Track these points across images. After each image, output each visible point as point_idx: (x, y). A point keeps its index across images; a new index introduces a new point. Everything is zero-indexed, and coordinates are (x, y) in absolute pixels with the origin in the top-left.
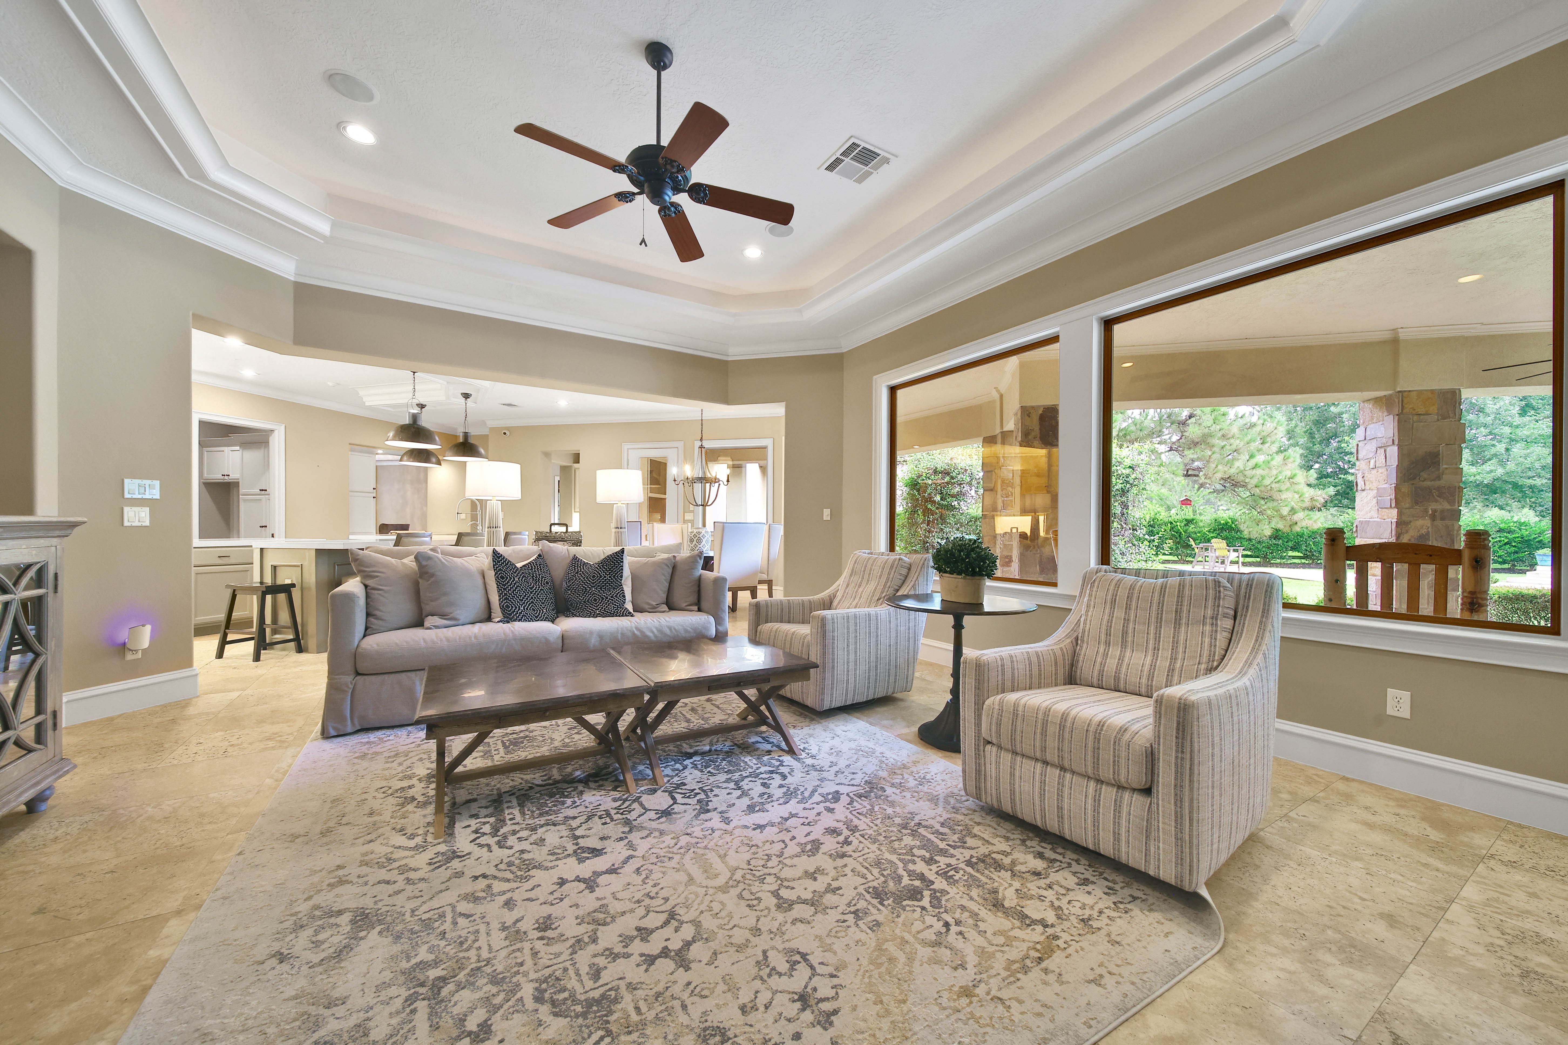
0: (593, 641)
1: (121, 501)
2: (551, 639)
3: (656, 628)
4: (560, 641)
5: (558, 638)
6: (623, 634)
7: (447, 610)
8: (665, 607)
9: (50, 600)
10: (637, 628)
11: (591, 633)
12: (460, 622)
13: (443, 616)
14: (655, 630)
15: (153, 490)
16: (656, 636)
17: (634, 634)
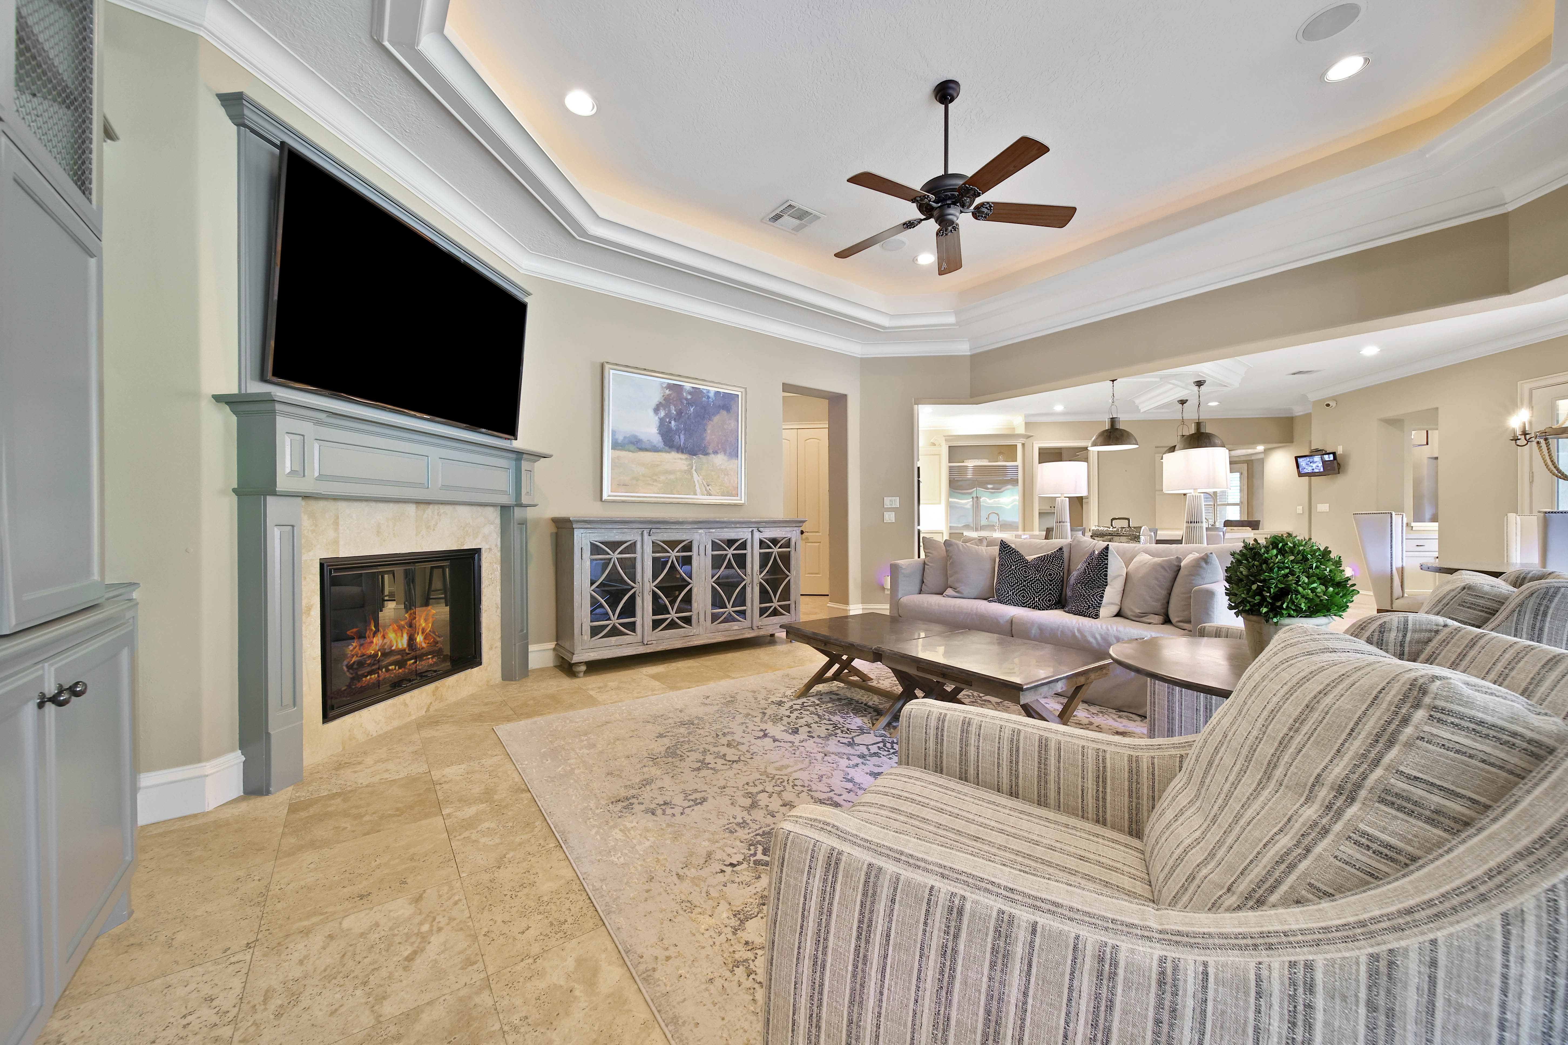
0: (1033, 631)
1: (884, 509)
2: (1001, 621)
3: (1101, 635)
4: (1009, 625)
5: (1007, 621)
6: (1062, 632)
7: (957, 585)
8: (1158, 619)
9: (792, 553)
10: (1079, 630)
11: (1033, 624)
12: (965, 596)
13: (954, 589)
14: (1098, 637)
15: (896, 502)
16: (1098, 643)
17: (1074, 634)
